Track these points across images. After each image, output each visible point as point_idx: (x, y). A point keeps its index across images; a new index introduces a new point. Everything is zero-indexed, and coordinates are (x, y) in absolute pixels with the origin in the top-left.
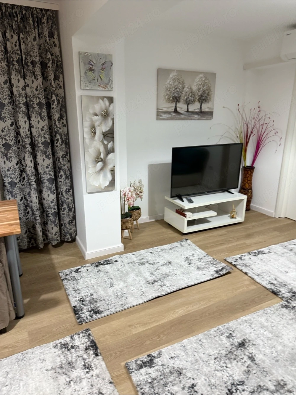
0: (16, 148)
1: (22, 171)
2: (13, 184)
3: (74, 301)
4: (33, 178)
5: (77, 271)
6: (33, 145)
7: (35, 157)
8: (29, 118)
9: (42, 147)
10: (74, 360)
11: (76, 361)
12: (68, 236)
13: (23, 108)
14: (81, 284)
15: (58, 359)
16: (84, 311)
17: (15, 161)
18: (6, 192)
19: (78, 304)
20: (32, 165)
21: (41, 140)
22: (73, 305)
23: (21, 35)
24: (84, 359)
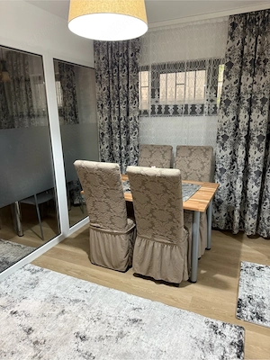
0: (232, 140)
1: (234, 160)
2: (223, 170)
3: (242, 294)
4: (241, 168)
5: (259, 269)
6: (248, 138)
7: (247, 149)
8: (250, 113)
9: (256, 140)
10: (215, 345)
11: (217, 347)
12: (265, 232)
13: (246, 104)
14: (257, 282)
15: (203, 335)
16: (247, 309)
17: (229, 151)
18: (216, 176)
19: (245, 300)
20: (243, 156)
21: (257, 134)
22: (239, 297)
23: (259, 37)
24: (225, 352)
